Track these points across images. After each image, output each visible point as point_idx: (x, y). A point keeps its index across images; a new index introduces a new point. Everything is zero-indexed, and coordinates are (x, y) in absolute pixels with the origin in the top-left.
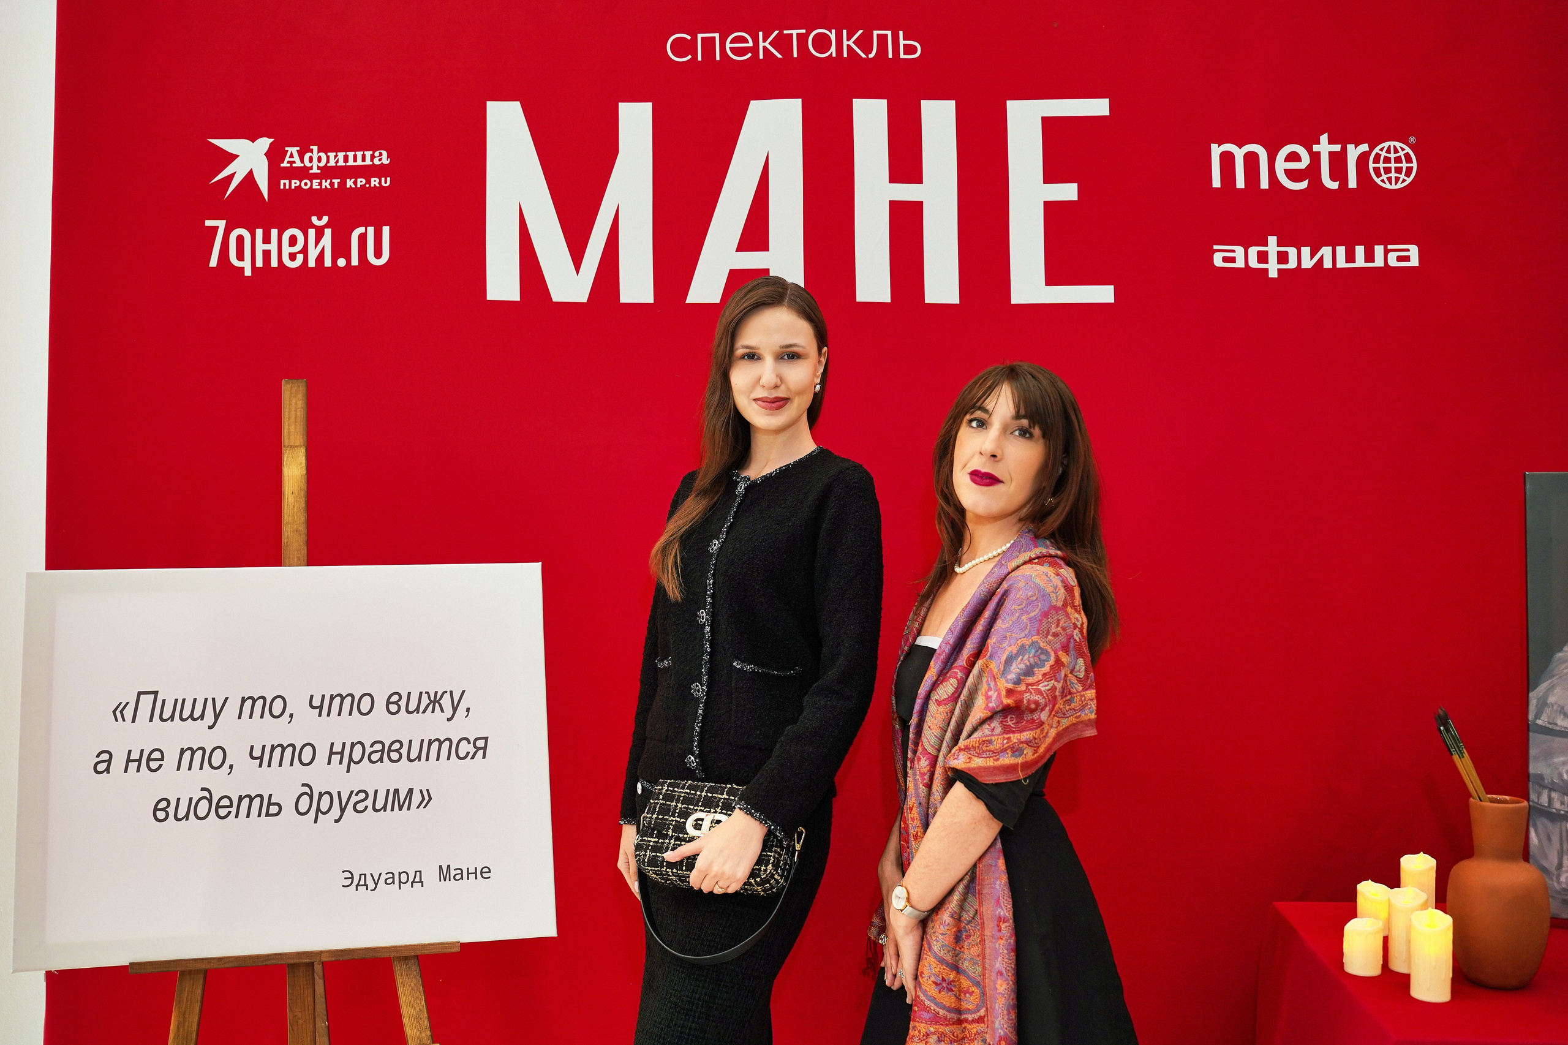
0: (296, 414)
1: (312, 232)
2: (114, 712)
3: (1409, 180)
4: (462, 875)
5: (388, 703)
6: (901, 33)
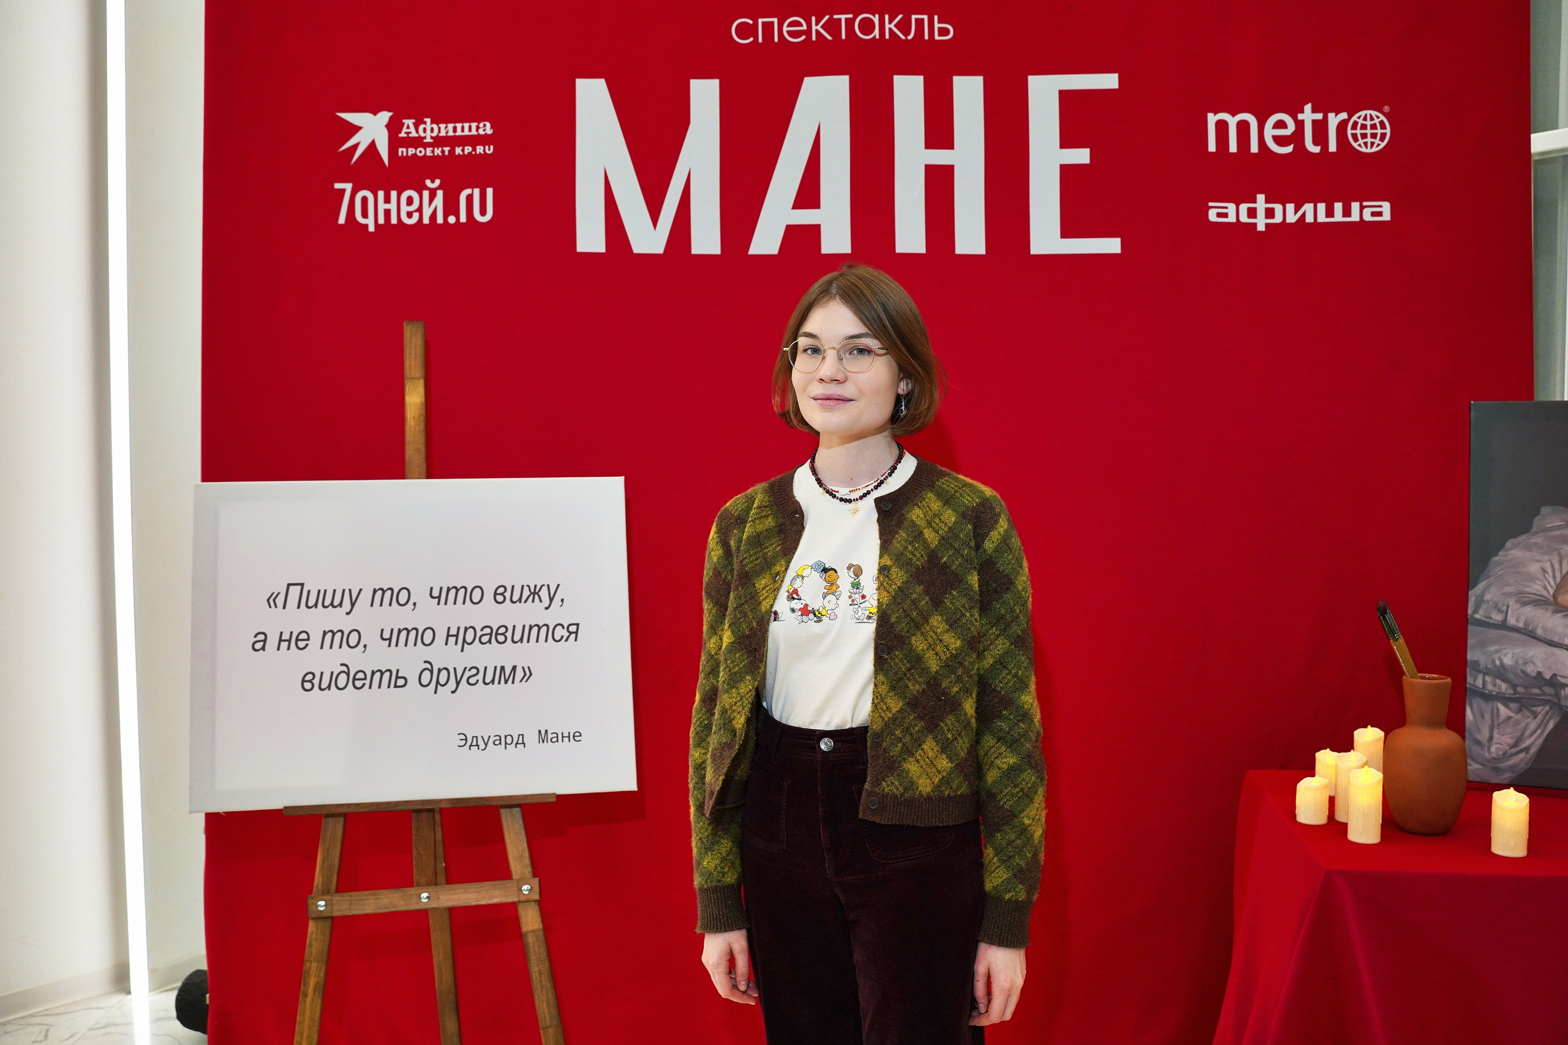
0: (416, 352)
2: (268, 600)
3: (1383, 145)
4: (557, 738)
5: (496, 594)
6: (936, 17)
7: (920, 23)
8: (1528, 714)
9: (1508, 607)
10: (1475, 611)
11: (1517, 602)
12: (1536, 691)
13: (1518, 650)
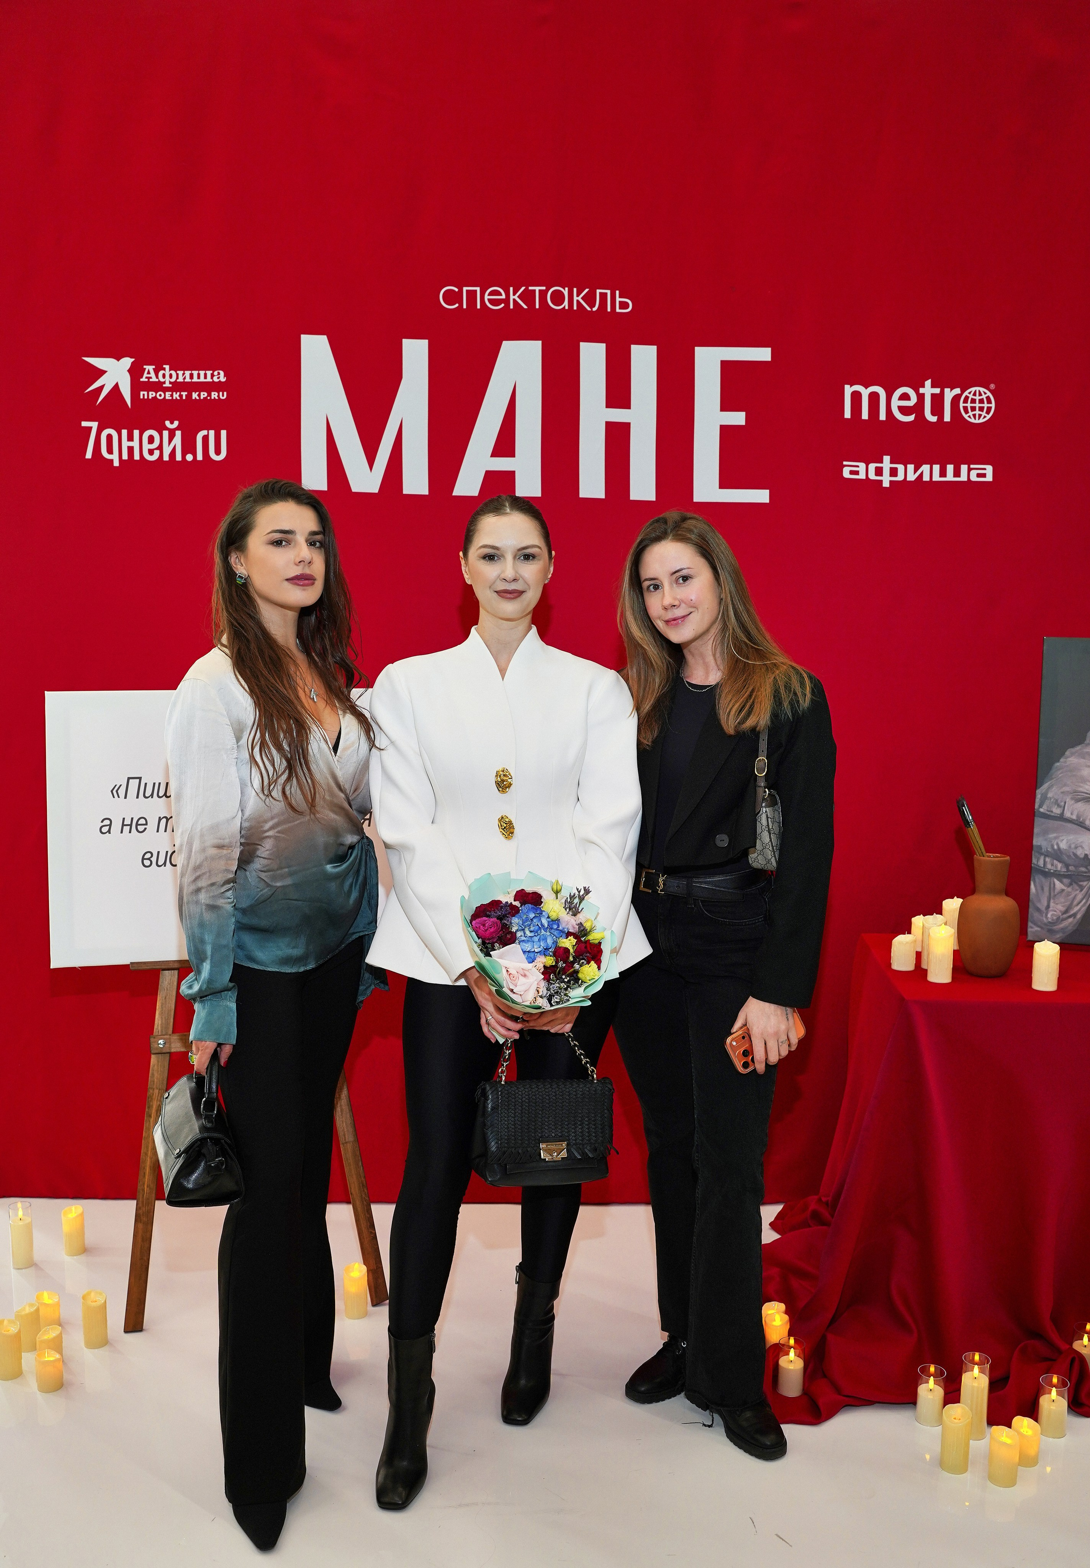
1: (166, 434)
2: (113, 791)
3: (988, 417)
6: (617, 292)
7: (603, 296)
8: (1077, 888)
9: (1065, 803)
10: (1041, 806)
11: (1072, 799)
12: (1083, 869)
13: (1071, 837)
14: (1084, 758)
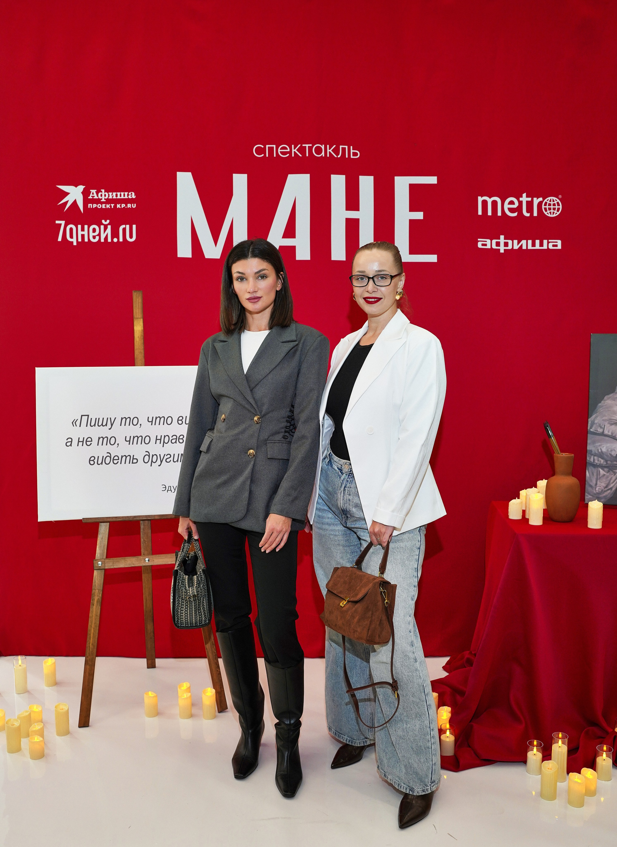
8: (612, 473)
9: (604, 426)
10: (590, 428)
11: (609, 423)
13: (608, 445)
14: (615, 401)
